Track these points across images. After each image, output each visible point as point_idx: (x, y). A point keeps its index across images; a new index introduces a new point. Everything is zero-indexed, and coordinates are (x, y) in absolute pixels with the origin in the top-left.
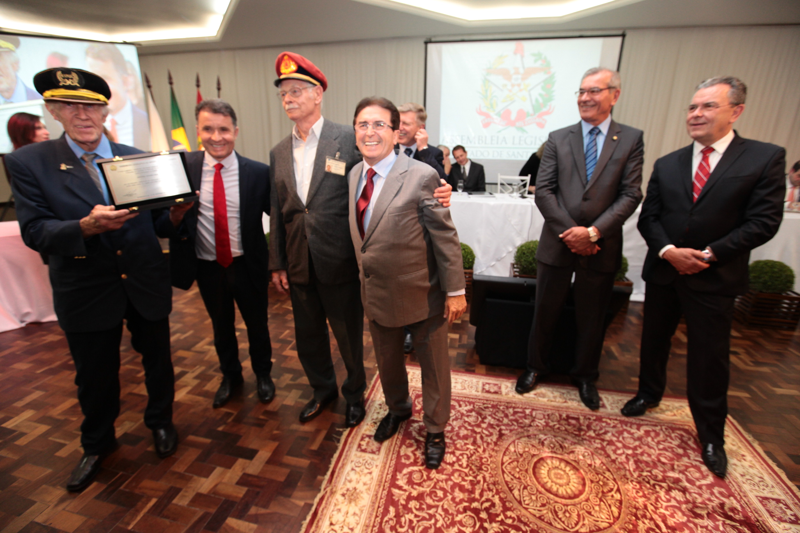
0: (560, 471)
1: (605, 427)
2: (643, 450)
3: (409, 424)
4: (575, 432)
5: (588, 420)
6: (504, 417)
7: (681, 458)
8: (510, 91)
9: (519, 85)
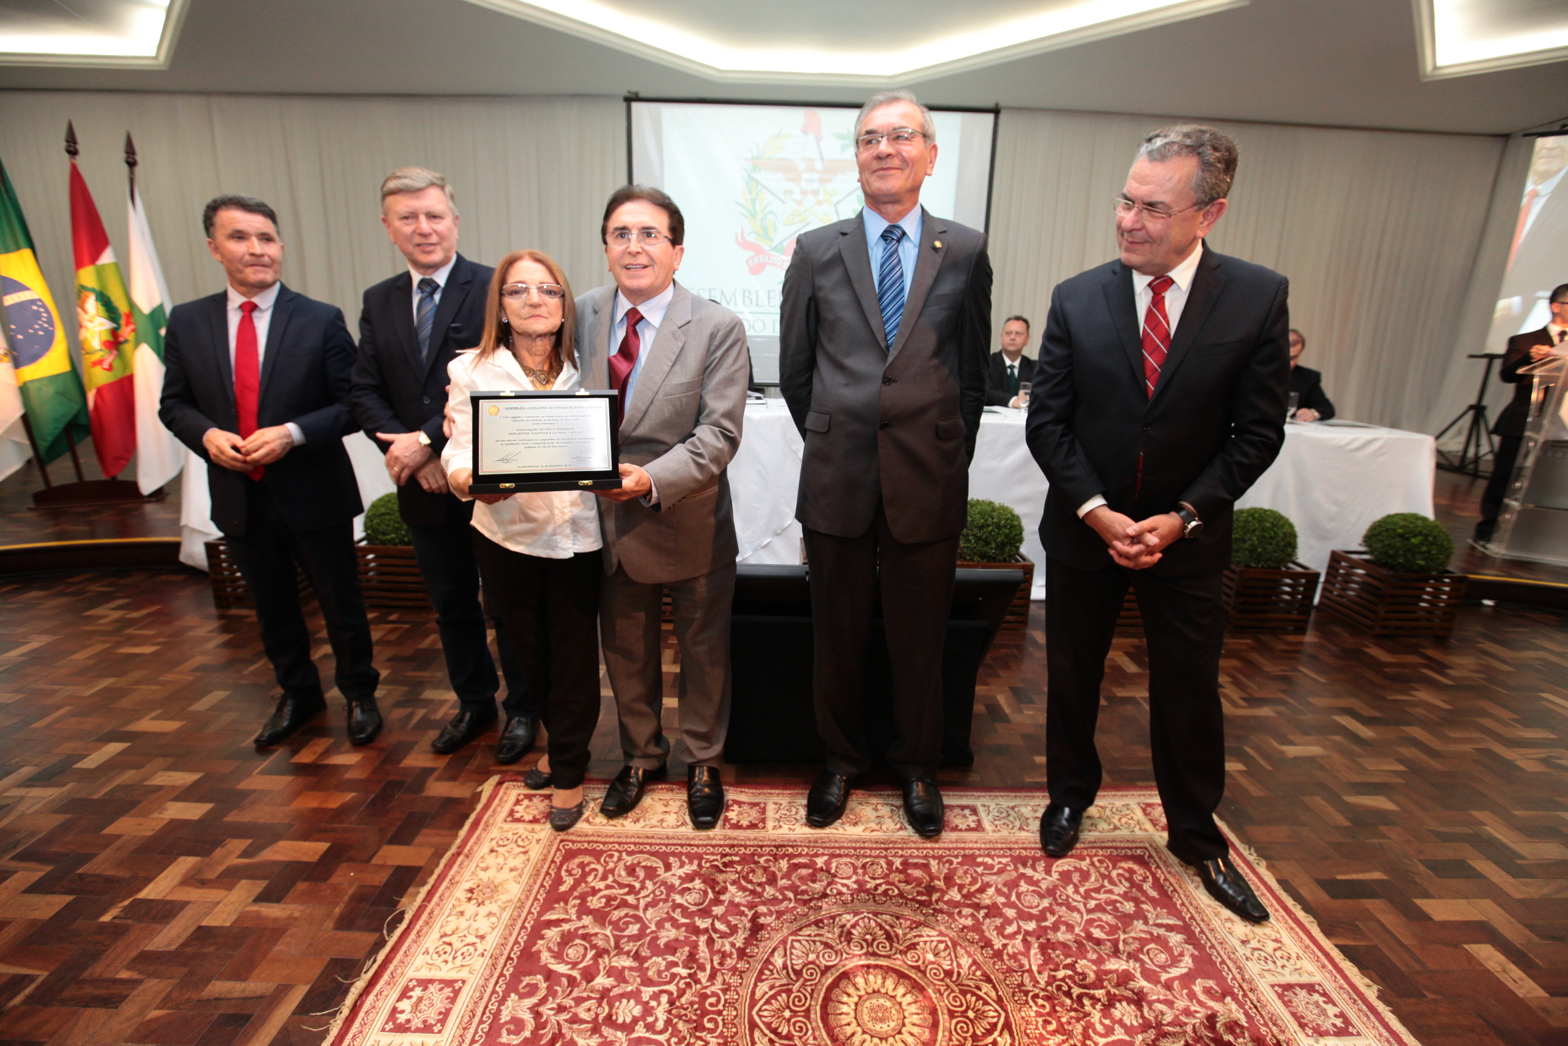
0: (882, 1001)
1: (982, 874)
2: (1056, 916)
3: (536, 934)
4: (919, 898)
5: (947, 865)
6: (765, 883)
7: (1131, 924)
8: (799, 203)
9: (815, 193)
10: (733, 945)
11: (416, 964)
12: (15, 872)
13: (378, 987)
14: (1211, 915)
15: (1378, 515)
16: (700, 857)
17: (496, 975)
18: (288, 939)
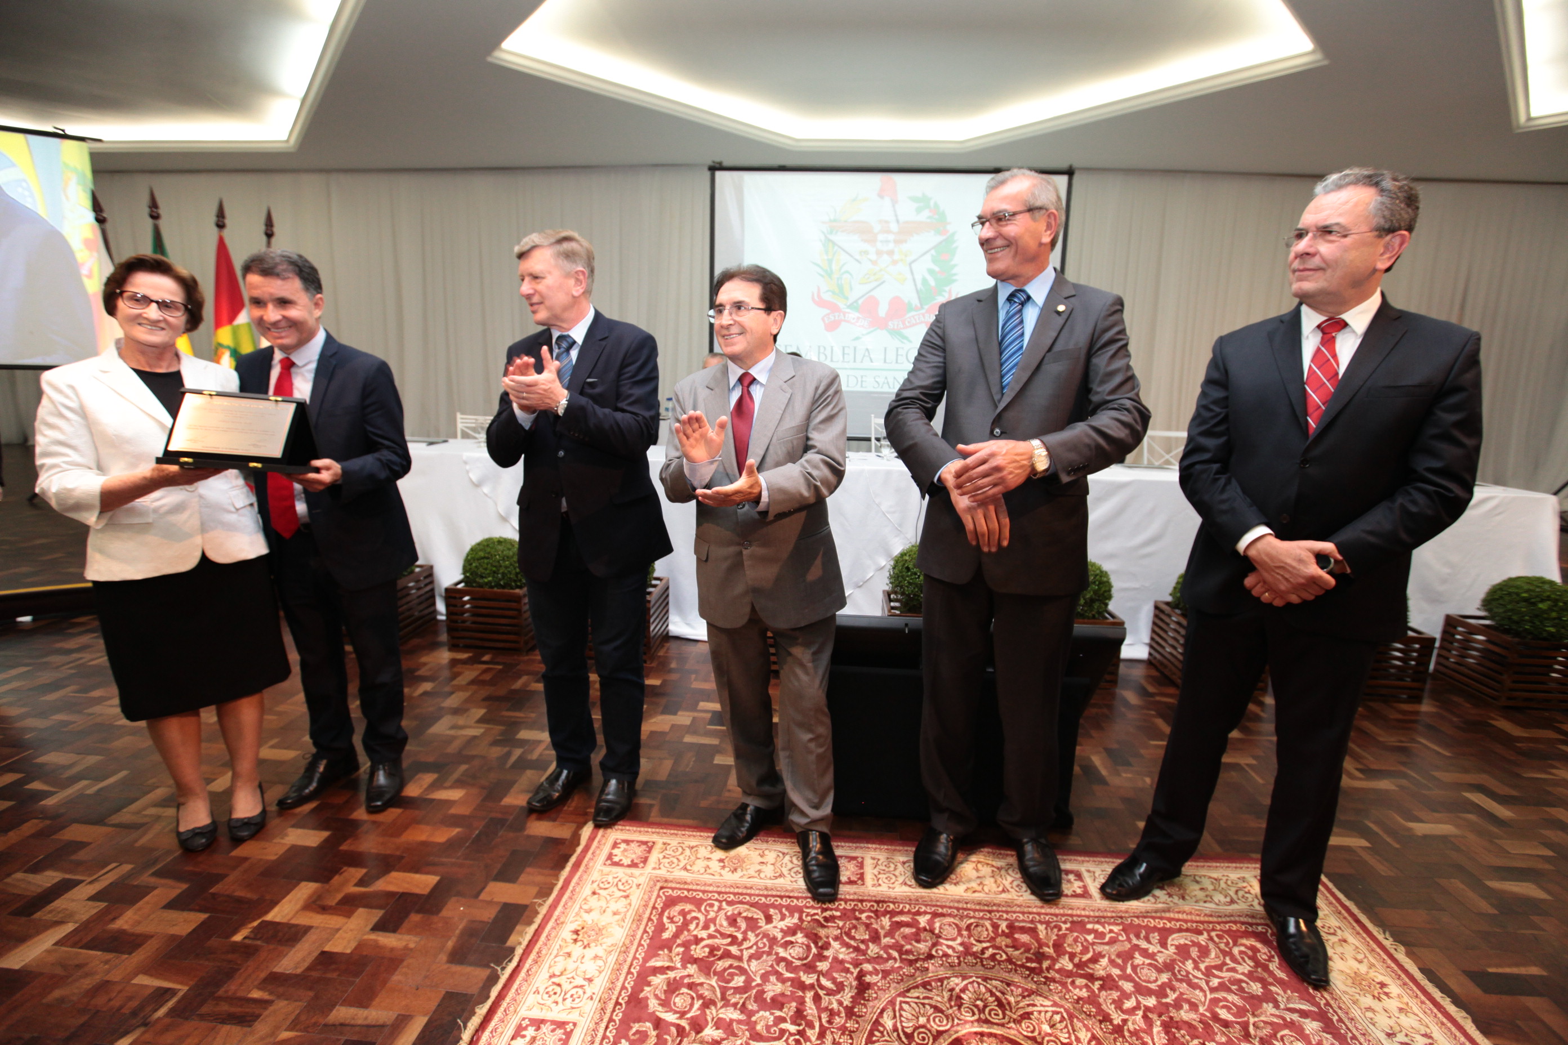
1: (1093, 944)
2: (1177, 993)
3: (643, 979)
4: (1029, 964)
5: (1055, 930)
6: (869, 940)
7: (1261, 1007)
8: (874, 263)
9: (891, 253)
10: (840, 1003)
11: (527, 1004)
12: (154, 888)
13: (493, 1024)
14: (1349, 1003)
15: (1498, 577)
16: (800, 910)
17: (606, 1019)
18: (404, 970)
